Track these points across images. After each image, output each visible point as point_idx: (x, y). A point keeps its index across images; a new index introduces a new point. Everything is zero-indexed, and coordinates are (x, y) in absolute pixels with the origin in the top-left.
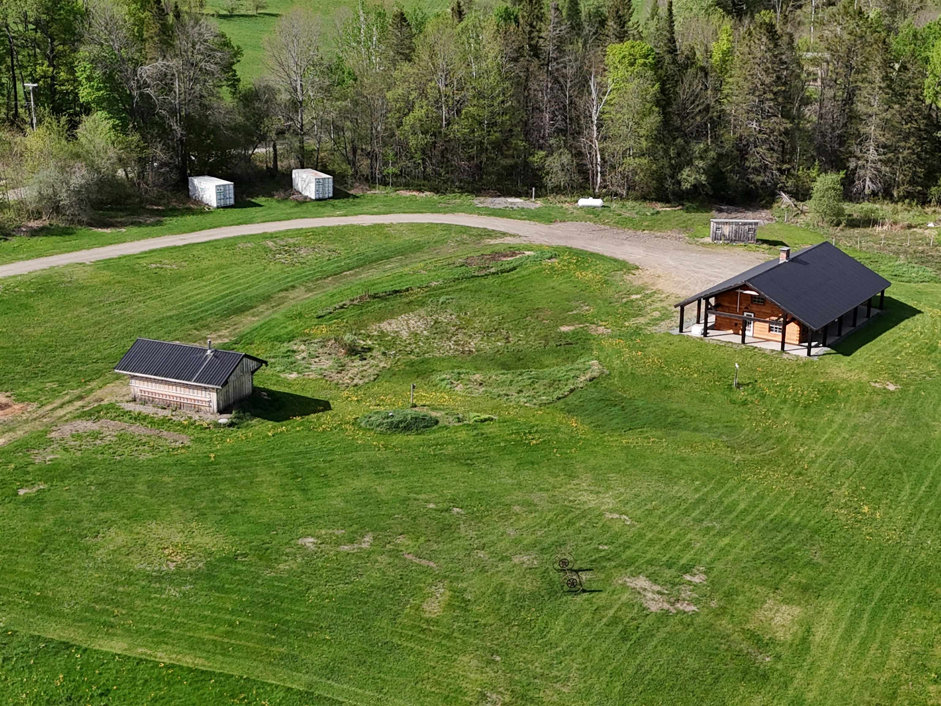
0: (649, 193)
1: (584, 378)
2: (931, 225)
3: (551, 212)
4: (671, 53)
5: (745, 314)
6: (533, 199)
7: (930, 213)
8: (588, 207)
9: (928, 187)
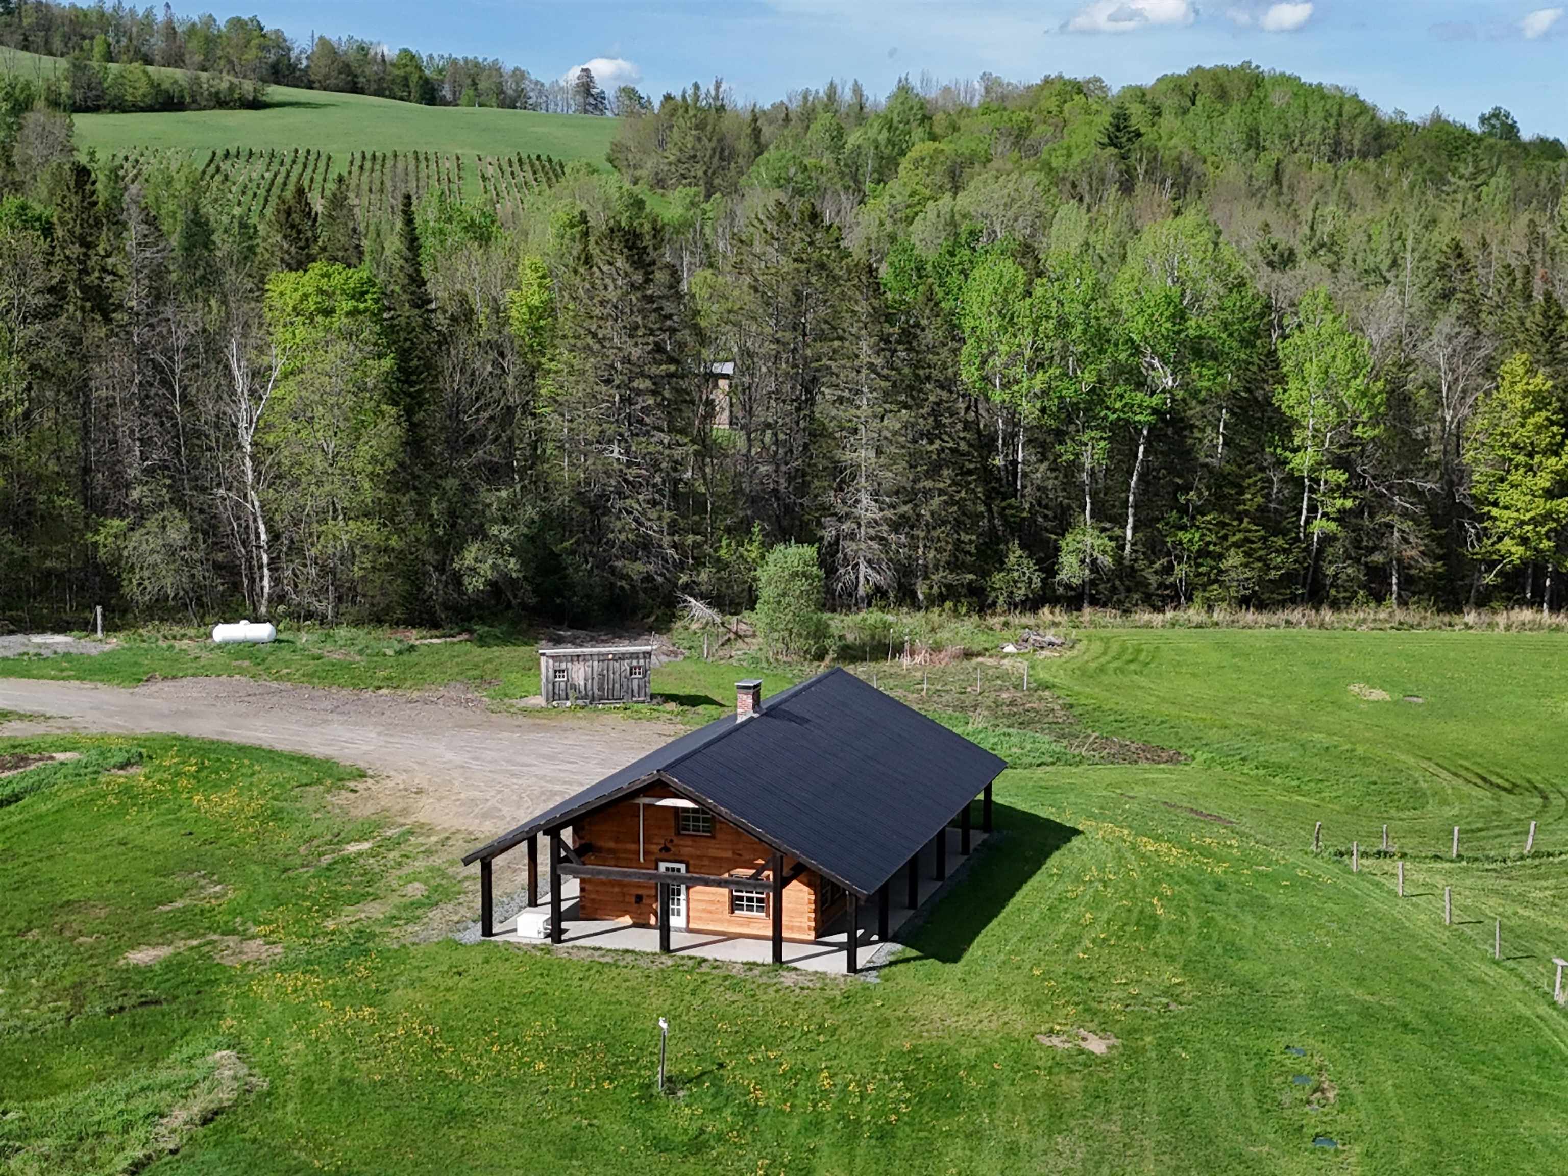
0: (388, 609)
1: (183, 1116)
2: (1010, 648)
3: (141, 660)
4: (419, 307)
5: (663, 866)
6: (99, 635)
7: (998, 627)
8: (240, 643)
9: (985, 574)
